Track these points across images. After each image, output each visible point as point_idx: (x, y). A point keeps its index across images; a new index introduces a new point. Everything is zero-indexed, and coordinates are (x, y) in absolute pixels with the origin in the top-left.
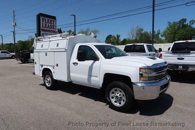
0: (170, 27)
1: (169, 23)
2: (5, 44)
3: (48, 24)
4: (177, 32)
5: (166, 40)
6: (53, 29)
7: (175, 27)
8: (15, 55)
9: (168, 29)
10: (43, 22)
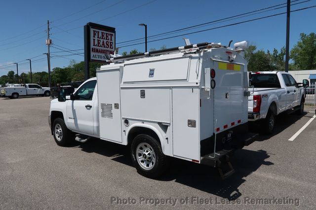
0: (304, 42)
1: (303, 35)
2: (36, 73)
3: (102, 40)
5: (296, 64)
6: (110, 48)
7: (313, 42)
8: (49, 90)
9: (301, 47)
10: (94, 37)
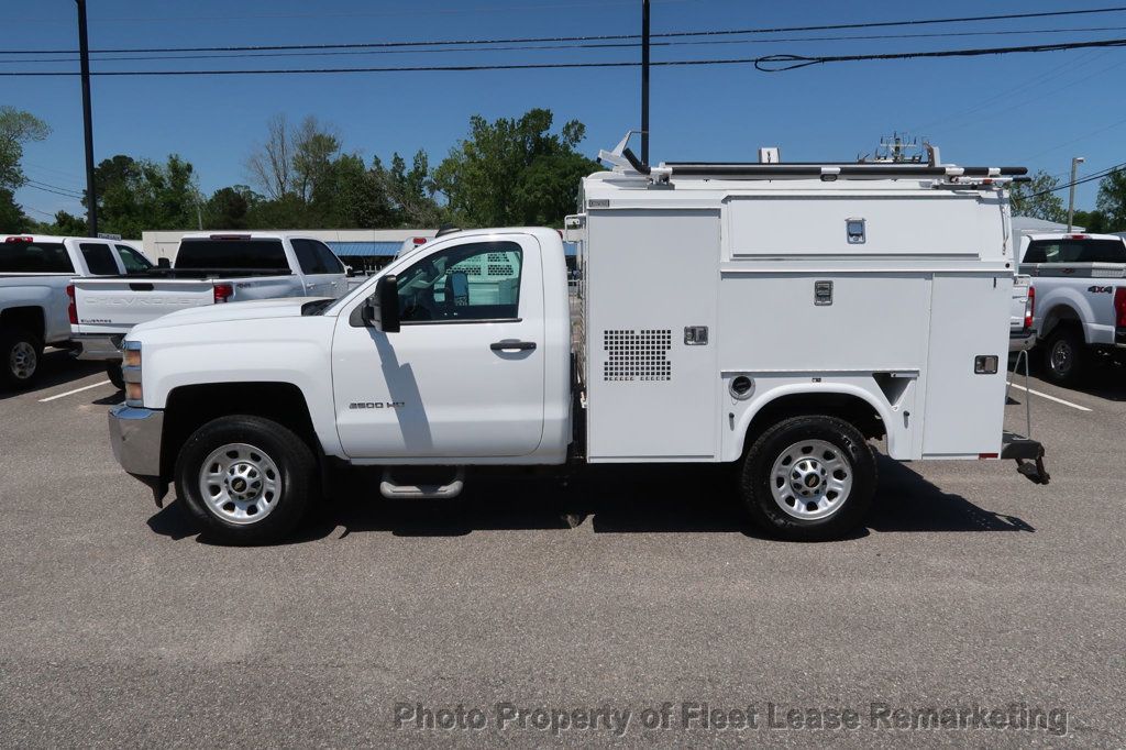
0: (479, 145)
1: (478, 123)
4: (521, 175)
9: (473, 156)
